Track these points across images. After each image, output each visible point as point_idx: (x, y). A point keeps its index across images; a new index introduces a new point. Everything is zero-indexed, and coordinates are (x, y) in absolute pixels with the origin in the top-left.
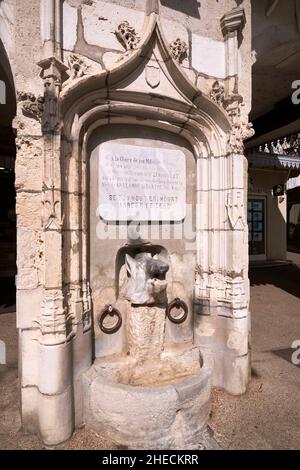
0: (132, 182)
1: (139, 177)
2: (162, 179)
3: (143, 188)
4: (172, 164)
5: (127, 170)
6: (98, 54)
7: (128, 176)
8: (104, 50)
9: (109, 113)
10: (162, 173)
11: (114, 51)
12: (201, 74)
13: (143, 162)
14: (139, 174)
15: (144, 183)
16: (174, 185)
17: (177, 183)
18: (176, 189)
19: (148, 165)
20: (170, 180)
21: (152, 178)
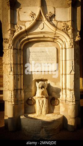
0: (37, 59)
2: (48, 57)
3: (41, 60)
4: (51, 52)
5: (35, 55)
6: (24, 23)
7: (36, 57)
8: (25, 22)
9: (28, 39)
10: (48, 55)
11: (28, 21)
12: (59, 22)
13: (41, 52)
14: (40, 56)
15: (41, 59)
16: (52, 59)
17: (53, 58)
18: (53, 60)
19: (43, 53)
20: (50, 57)
21: (44, 57)
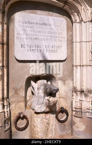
0: (35, 37)
1: (39, 34)
2: (53, 35)
3: (41, 40)
5: (32, 29)
7: (32, 33)
13: (42, 24)
14: (39, 32)
15: (42, 37)
16: (60, 39)
17: (62, 37)
18: (61, 41)
19: (44, 27)
20: (57, 35)
21: (47, 34)
